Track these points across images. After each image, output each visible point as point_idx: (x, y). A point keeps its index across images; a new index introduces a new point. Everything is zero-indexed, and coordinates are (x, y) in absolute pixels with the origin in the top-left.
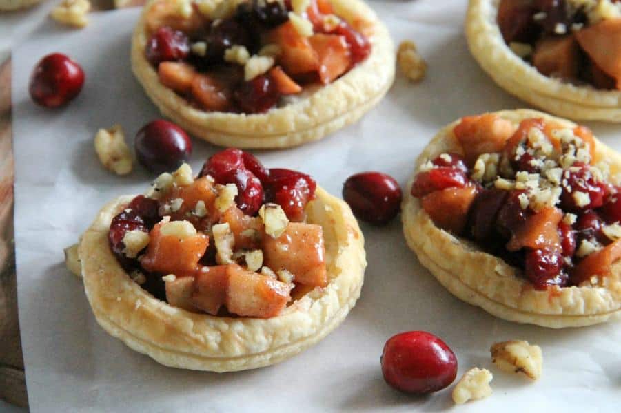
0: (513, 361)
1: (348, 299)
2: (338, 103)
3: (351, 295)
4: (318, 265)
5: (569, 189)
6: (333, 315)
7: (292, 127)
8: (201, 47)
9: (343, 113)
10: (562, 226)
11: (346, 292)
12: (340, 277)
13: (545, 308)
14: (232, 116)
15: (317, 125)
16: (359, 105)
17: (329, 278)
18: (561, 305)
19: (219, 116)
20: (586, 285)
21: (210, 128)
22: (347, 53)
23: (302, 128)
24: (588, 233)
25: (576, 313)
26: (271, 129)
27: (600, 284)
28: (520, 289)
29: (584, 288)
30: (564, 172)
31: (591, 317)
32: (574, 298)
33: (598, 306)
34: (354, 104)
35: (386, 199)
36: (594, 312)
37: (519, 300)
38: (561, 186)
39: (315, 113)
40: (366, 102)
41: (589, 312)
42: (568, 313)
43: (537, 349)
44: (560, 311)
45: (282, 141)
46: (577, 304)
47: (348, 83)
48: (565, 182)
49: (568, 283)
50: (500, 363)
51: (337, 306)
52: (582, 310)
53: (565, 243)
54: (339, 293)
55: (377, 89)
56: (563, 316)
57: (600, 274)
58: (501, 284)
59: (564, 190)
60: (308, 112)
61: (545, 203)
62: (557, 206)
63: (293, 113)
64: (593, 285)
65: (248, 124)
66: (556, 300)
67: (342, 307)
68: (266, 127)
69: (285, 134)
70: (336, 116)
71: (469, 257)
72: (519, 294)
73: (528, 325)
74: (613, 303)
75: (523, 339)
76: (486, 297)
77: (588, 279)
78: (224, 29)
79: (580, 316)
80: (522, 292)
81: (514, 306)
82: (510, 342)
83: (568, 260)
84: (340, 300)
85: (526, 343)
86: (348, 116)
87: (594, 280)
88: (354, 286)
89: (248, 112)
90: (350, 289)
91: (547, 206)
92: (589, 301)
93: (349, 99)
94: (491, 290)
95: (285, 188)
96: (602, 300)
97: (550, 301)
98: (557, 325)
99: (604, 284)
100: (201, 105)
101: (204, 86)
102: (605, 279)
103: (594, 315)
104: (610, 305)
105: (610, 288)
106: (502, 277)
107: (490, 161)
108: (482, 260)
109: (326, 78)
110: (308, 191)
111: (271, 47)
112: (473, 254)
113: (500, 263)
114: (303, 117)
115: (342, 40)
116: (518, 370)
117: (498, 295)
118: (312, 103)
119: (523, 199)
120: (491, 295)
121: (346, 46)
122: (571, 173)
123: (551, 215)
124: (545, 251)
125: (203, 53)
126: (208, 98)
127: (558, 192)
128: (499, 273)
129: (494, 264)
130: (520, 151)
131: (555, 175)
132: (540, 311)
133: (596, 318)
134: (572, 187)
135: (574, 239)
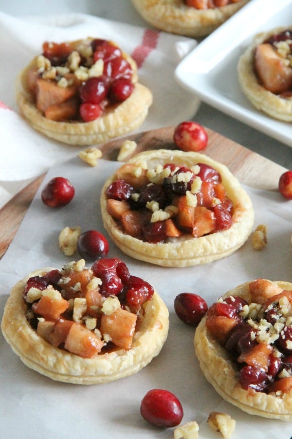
0: (217, 425)
1: (141, 362)
2: (198, 250)
3: (144, 359)
4: (128, 337)
5: (284, 337)
6: (126, 367)
7: (166, 256)
8: (136, 196)
9: (199, 256)
10: (272, 358)
11: (140, 358)
12: (138, 347)
13: (244, 400)
14: (136, 240)
15: (181, 259)
16: (211, 254)
17: (132, 346)
18: (253, 401)
19: (129, 237)
20: (273, 395)
21: (123, 243)
22: (213, 222)
23: (172, 259)
24: (289, 366)
25: (260, 408)
26: (154, 254)
27: (281, 396)
28: (234, 385)
29: (270, 396)
30: (285, 327)
31: (269, 414)
32: (261, 399)
33: (274, 409)
34: (209, 253)
35: (194, 312)
36: (271, 412)
37: (232, 392)
38: (280, 334)
39: (182, 252)
40: (217, 254)
41: (268, 411)
42: (256, 407)
43: (234, 422)
44: (252, 405)
45: (160, 262)
46: (262, 404)
47: (209, 241)
48: (283, 333)
49: (267, 391)
50: (211, 423)
51: (132, 363)
52: (264, 408)
53: (271, 368)
54: (135, 356)
55: (226, 248)
56: (253, 408)
57: (284, 391)
58: (225, 379)
59: (281, 337)
60: (178, 250)
61: (264, 341)
62: (271, 344)
63: (169, 249)
64: (277, 396)
65: (142, 247)
66: (251, 398)
67: (135, 364)
68: (151, 251)
69: (162, 259)
70: (194, 257)
71: (215, 358)
72: (233, 388)
74: (284, 410)
75: (229, 415)
76: (216, 383)
77: (276, 391)
78: (152, 190)
79: (262, 411)
80: (234, 387)
81: (229, 394)
82: (220, 414)
83: (270, 378)
84: (135, 361)
85: (229, 417)
86: (203, 259)
87: (278, 393)
88: (146, 355)
89: (144, 241)
90: (143, 357)
91: (264, 343)
92: (269, 404)
93: (205, 249)
94: (219, 380)
95: (133, 289)
96: (277, 406)
97: (247, 397)
98: (250, 412)
99: (283, 397)
100: (124, 230)
101: (128, 218)
102: (285, 394)
103: (271, 413)
104: (282, 411)
105: (285, 400)
106: (226, 375)
107: (255, 308)
108: (220, 362)
109: (196, 234)
110: (148, 294)
111: (172, 208)
112: (217, 357)
113: (228, 367)
114: (174, 252)
115: (212, 214)
116: (219, 431)
117: (223, 385)
118: (182, 246)
119: (253, 335)
120: (219, 383)
121: (213, 218)
122: (288, 329)
123: (264, 349)
124: (254, 369)
125: (137, 200)
126: (127, 226)
127: (277, 337)
128: (226, 372)
129: (225, 366)
130: (270, 307)
131: (279, 326)
132: (241, 401)
133: (272, 415)
134: (286, 337)
135: (279, 366)
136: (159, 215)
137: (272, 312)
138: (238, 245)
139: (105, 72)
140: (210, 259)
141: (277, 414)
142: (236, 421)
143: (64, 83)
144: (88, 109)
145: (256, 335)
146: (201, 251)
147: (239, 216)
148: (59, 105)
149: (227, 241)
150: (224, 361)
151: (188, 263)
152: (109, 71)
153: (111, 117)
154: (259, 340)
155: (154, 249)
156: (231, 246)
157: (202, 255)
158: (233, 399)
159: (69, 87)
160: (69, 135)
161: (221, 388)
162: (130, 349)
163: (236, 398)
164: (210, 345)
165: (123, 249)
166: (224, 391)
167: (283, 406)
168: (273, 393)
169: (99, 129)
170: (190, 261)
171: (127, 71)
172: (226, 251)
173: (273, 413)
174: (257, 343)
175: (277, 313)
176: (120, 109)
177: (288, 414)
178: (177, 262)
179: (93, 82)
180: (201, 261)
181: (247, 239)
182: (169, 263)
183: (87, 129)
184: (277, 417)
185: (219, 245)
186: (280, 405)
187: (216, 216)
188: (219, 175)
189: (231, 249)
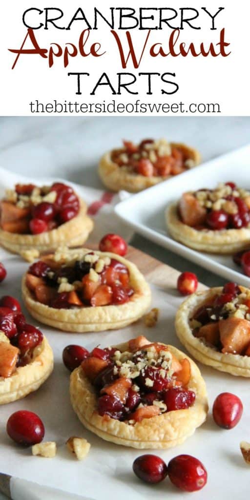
0: (72, 446)
1: (18, 390)
3: (20, 388)
4: (9, 366)
5: (144, 375)
7: (66, 319)
8: (51, 274)
9: (95, 323)
10: (131, 392)
11: (17, 386)
13: (99, 426)
14: (43, 306)
15: (79, 323)
16: (106, 322)
17: (12, 375)
18: (107, 427)
19: (38, 304)
20: (126, 423)
21: (33, 309)
22: (110, 296)
23: (71, 322)
24: (145, 400)
25: (112, 433)
26: (56, 317)
27: (133, 425)
28: (92, 412)
29: (123, 423)
32: (115, 425)
34: (103, 321)
35: (76, 359)
37: (91, 418)
38: (141, 371)
39: (79, 317)
40: (110, 323)
41: (119, 436)
42: (109, 433)
43: (88, 445)
44: (106, 430)
45: (60, 325)
46: (115, 429)
47: (103, 309)
48: (143, 371)
49: (121, 420)
50: (68, 445)
51: (8, 390)
52: (116, 433)
53: (129, 400)
54: (12, 384)
55: (119, 318)
56: (107, 433)
57: (136, 420)
58: (86, 407)
59: (141, 374)
60: (76, 315)
61: (124, 375)
62: (132, 379)
63: (68, 314)
64: (129, 424)
65: (48, 311)
66: (105, 423)
67: (11, 392)
69: (62, 322)
70: (90, 323)
72: (91, 414)
73: (90, 432)
74: (134, 436)
75: (86, 438)
76: (79, 411)
77: (129, 420)
78: (65, 270)
79: (115, 436)
82: (77, 437)
83: (127, 409)
84: (11, 387)
85: (86, 441)
86: (98, 325)
87: (131, 422)
88: (23, 385)
89: (50, 306)
90: (20, 385)
91: (124, 376)
92: (121, 430)
93: (100, 317)
94: (81, 408)
95: (24, 332)
96: (128, 432)
97: (103, 422)
98: (105, 437)
99: (135, 425)
100: (36, 298)
101: (40, 289)
102: (137, 423)
103: (122, 438)
104: (132, 437)
105: (137, 428)
106: (87, 403)
107: (127, 355)
108: (84, 393)
109: (94, 303)
110: (37, 340)
111: (77, 282)
112: (83, 389)
113: (91, 397)
114: (73, 317)
115: (109, 289)
116: (74, 452)
117: (84, 413)
118: (80, 312)
119: (116, 370)
120: (81, 410)
121: (110, 292)
122: (148, 367)
123: (123, 382)
124: (112, 398)
125: (51, 277)
126: (38, 295)
127: (137, 374)
128: (87, 401)
129: (88, 396)
130: (139, 353)
131: (141, 365)
132: (97, 426)
133: (123, 440)
134: (146, 375)
135: (136, 401)
136: (65, 286)
137: (139, 356)
138: (131, 318)
139: (56, 201)
140: (104, 327)
141: (127, 439)
142: (91, 444)
143: (21, 205)
144: (36, 223)
145: (118, 370)
146: (96, 318)
147: (136, 297)
148: (15, 221)
149: (120, 313)
150: (88, 392)
151: (84, 328)
152: (60, 201)
153: (54, 232)
154: (121, 375)
155: (56, 313)
156: (123, 318)
157: (97, 321)
158: (91, 425)
159: (25, 208)
160: (20, 244)
161: (82, 415)
162: (9, 377)
163: (93, 424)
164: (79, 379)
165: (33, 314)
166: (84, 418)
167: (133, 433)
168: (126, 421)
169: (45, 241)
170: (87, 326)
171: (76, 203)
172: (118, 321)
173: (124, 438)
174: (118, 377)
175: (142, 358)
176: (63, 228)
177: (137, 441)
178: (75, 326)
179: (44, 206)
180: (96, 328)
181: (140, 316)
182: (69, 327)
183: (34, 240)
184: (128, 443)
185: (113, 315)
186: (131, 431)
187: (112, 290)
188: (127, 270)
189: (124, 320)
